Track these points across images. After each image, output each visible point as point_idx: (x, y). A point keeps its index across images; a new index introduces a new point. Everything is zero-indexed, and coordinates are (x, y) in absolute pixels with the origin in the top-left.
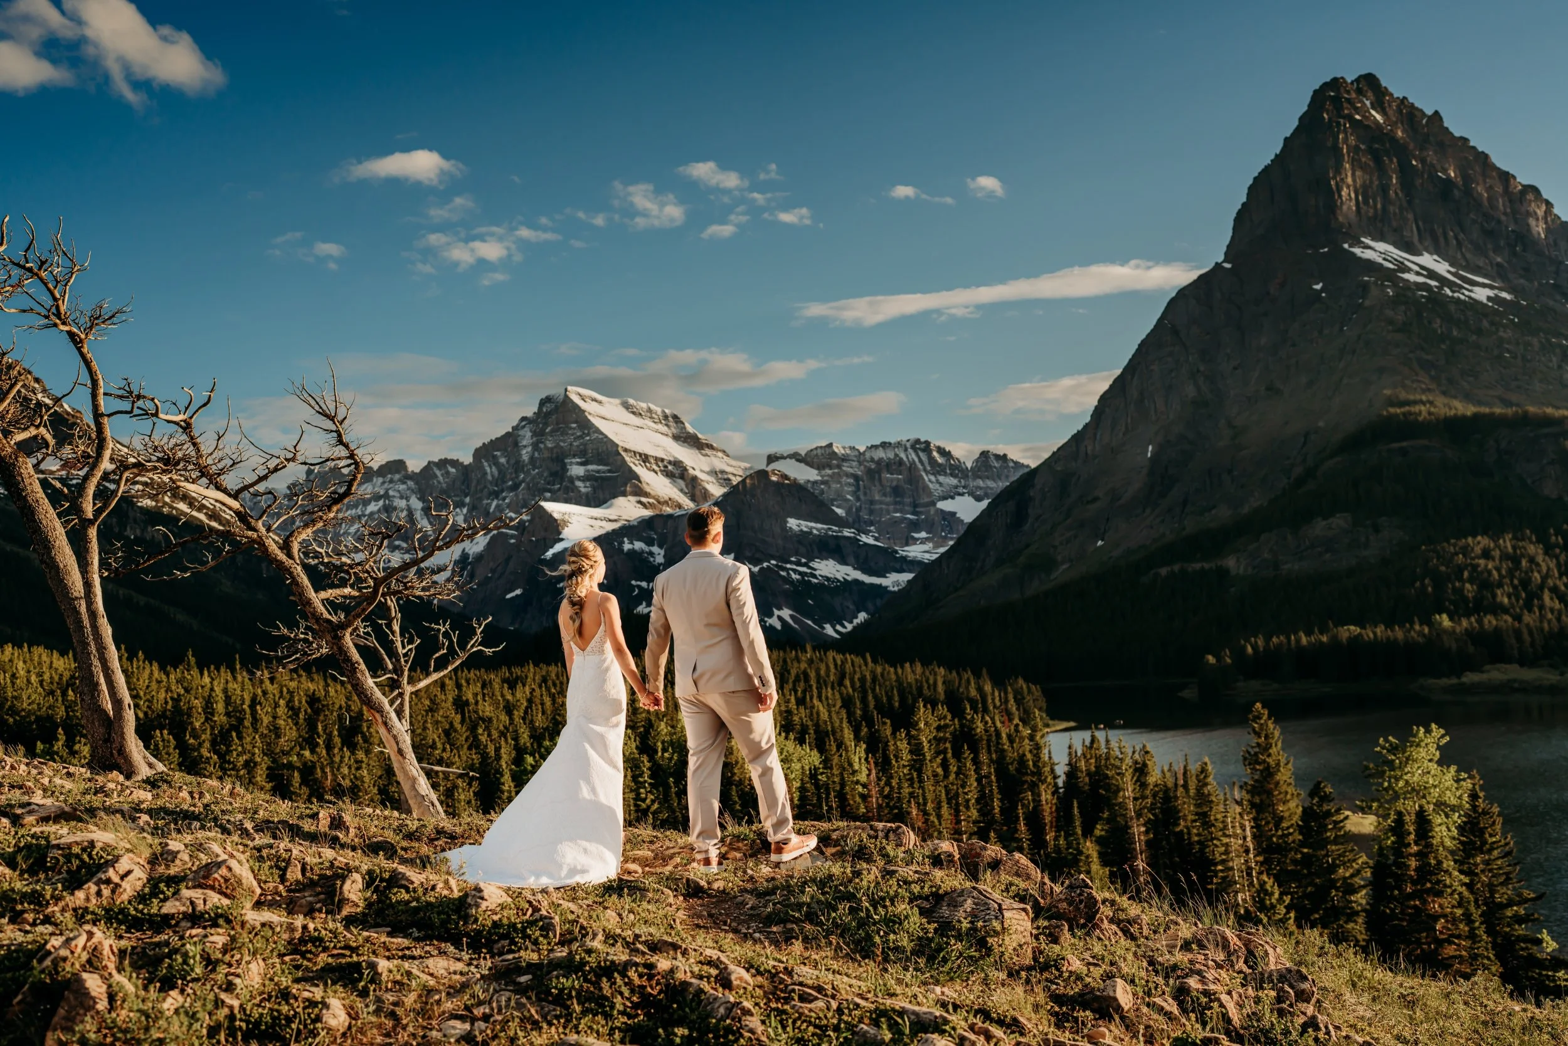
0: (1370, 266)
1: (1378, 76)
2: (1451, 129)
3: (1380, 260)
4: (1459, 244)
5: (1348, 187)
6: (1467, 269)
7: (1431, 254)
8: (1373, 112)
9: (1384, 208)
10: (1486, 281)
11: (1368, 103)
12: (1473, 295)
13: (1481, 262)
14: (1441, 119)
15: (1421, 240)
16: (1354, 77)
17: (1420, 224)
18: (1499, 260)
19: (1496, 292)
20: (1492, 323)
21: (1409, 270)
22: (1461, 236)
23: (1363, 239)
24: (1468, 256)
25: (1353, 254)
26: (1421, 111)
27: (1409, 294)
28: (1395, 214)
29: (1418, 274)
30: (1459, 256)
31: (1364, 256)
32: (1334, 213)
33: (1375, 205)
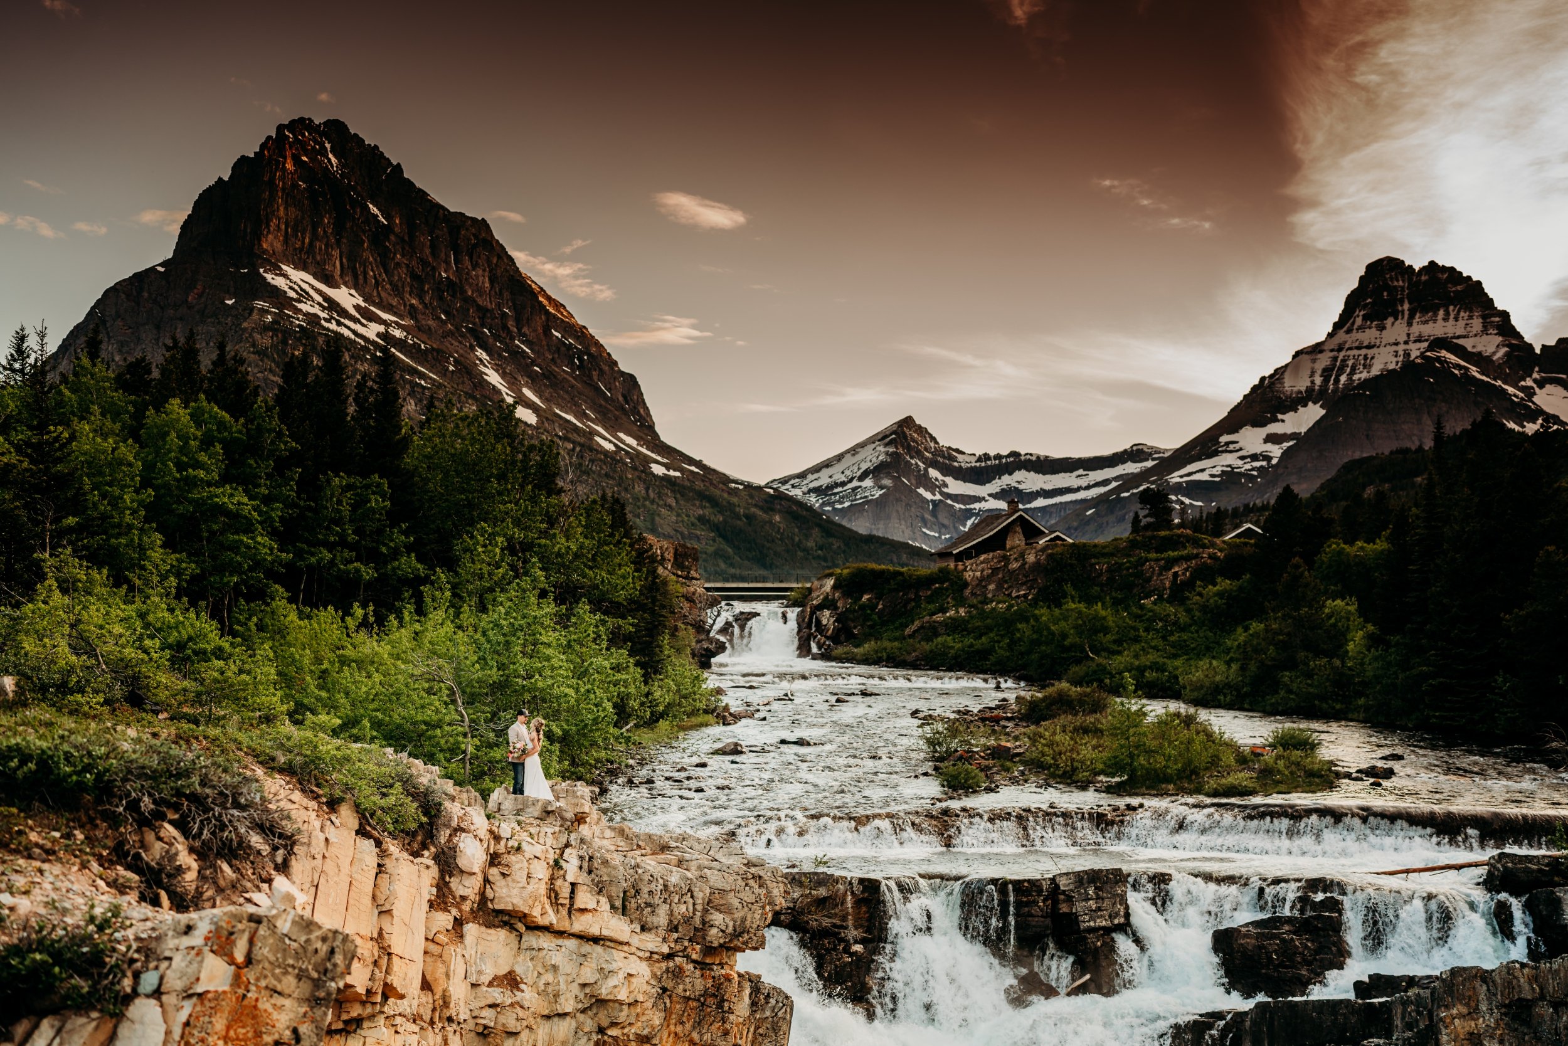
0: (272, 292)
1: (349, 123)
2: (410, 179)
3: (286, 289)
4: (377, 283)
5: (279, 219)
6: (376, 305)
7: (347, 287)
8: (331, 156)
9: (311, 243)
10: (389, 318)
11: (328, 146)
12: (360, 330)
13: (395, 301)
14: (402, 171)
15: (341, 276)
16: (323, 120)
17: (344, 260)
18: (416, 301)
19: (392, 329)
20: (352, 357)
21: (310, 300)
22: (383, 277)
23: (284, 267)
24: (383, 294)
25: (265, 279)
26: (387, 160)
27: (292, 322)
28: (320, 249)
29: (317, 305)
30: (373, 293)
31: (273, 282)
32: (259, 240)
33: (304, 238)
